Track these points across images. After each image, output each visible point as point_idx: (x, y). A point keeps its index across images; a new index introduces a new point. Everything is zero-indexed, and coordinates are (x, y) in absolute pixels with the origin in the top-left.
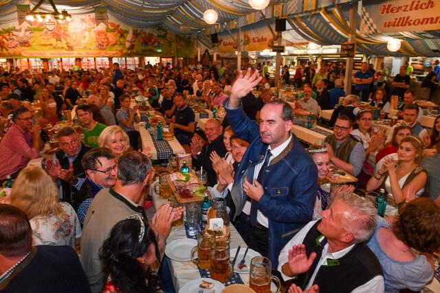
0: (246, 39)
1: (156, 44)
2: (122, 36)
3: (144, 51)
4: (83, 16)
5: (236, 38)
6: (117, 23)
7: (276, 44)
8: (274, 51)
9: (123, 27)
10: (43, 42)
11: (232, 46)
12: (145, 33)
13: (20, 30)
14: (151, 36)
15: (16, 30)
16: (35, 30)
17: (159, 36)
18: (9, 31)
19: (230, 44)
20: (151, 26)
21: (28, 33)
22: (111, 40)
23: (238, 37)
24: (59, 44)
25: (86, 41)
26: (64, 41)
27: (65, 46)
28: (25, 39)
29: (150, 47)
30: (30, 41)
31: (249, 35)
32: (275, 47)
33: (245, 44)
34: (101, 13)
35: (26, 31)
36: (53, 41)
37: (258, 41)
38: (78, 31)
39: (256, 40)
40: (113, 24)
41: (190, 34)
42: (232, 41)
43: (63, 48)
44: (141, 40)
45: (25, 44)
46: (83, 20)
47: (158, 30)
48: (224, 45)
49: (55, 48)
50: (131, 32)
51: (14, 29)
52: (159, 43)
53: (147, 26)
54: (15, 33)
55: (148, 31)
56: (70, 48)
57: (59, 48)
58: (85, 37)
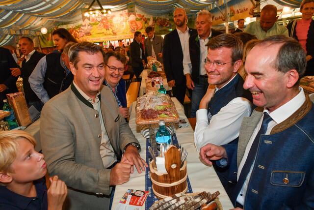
0: (232, 12)
1: (168, 26)
2: (146, 22)
3: (160, 31)
4: (121, 12)
5: (224, 13)
6: (142, 14)
7: (256, 11)
8: (254, 16)
9: (146, 16)
10: (99, 32)
11: (221, 19)
12: (160, 19)
13: (85, 26)
14: (165, 20)
15: (83, 26)
16: (94, 24)
17: (170, 20)
18: (79, 27)
19: (220, 18)
20: (165, 13)
21: (89, 27)
22: (139, 25)
23: (226, 12)
24: (108, 32)
25: (124, 29)
26: (111, 30)
27: (112, 33)
28: (88, 31)
29: (165, 28)
30: (91, 32)
31: (234, 9)
32: (255, 13)
33: (231, 16)
34: (131, 7)
35: (88, 25)
36: (104, 30)
37: (241, 12)
38: (119, 22)
39: (239, 11)
40: (139, 15)
41: (192, 16)
42: (221, 15)
43: (110, 34)
44: (159, 24)
45: (88, 34)
46: (121, 15)
47: (170, 15)
48: (216, 20)
49: (105, 35)
50: (152, 19)
51: (82, 25)
52: (170, 25)
53: (162, 14)
54: (82, 27)
55: (163, 17)
56: (115, 34)
57: (108, 34)
58: (123, 26)
